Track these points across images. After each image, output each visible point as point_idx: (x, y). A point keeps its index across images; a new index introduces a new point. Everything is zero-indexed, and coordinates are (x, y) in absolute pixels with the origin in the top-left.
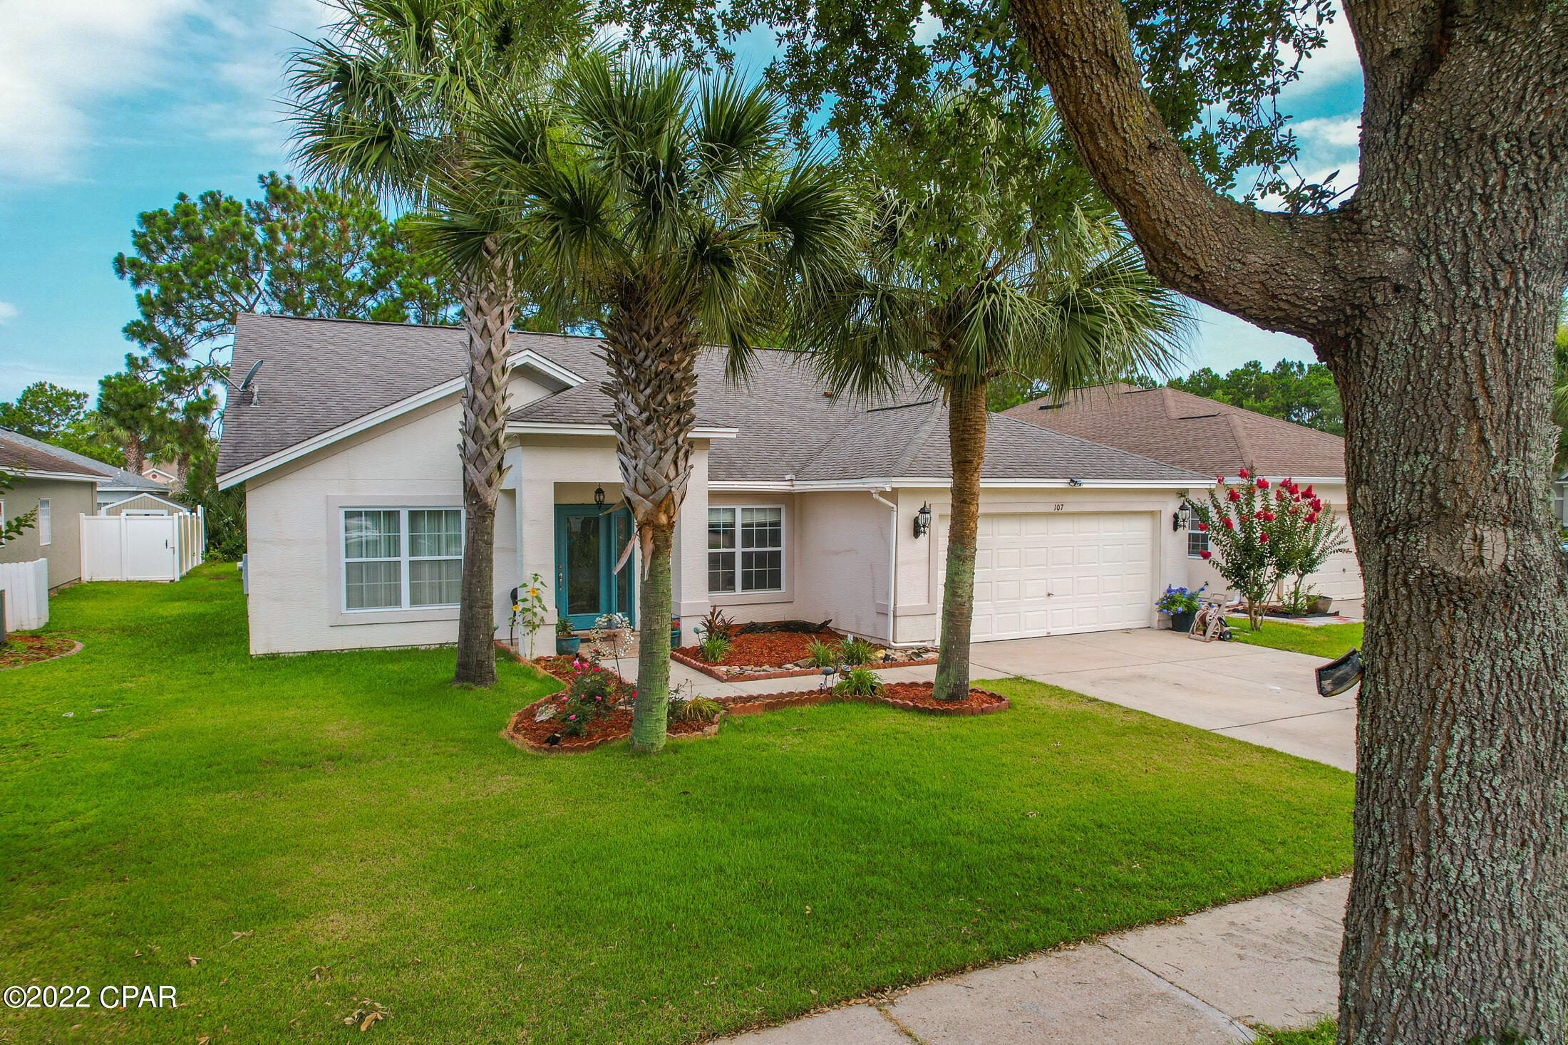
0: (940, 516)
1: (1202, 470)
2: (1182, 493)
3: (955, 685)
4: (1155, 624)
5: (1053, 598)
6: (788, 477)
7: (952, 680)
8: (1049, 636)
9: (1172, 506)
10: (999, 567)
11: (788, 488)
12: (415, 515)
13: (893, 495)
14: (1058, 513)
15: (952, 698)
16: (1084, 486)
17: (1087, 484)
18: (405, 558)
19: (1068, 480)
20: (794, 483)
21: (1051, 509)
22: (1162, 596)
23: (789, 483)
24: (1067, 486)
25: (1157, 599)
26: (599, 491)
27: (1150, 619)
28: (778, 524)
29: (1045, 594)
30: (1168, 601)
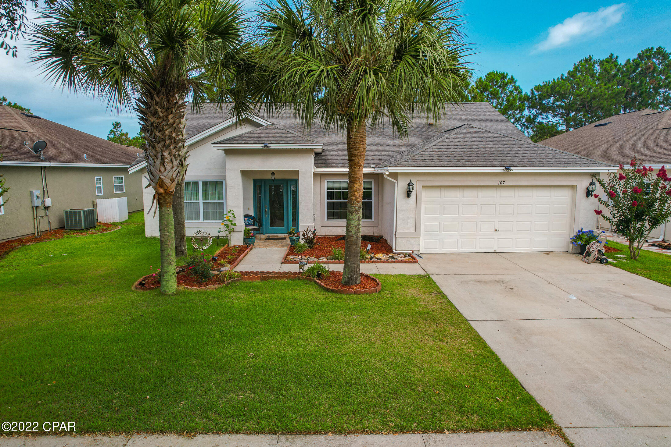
0: (423, 187)
1: (607, 161)
2: (593, 175)
3: (348, 277)
4: (570, 250)
5: (498, 232)
6: (372, 166)
7: (347, 275)
8: (495, 252)
9: (585, 183)
10: (463, 214)
11: (373, 171)
12: (205, 184)
13: (394, 175)
14: (501, 186)
15: (347, 284)
16: (514, 171)
17: (515, 170)
18: (201, 201)
19: (504, 168)
20: (375, 169)
21: (496, 184)
22: (575, 234)
23: (373, 169)
24: (502, 171)
25: (572, 236)
26: (273, 173)
27: (568, 247)
28: (371, 189)
29: (494, 230)
30: (578, 237)
